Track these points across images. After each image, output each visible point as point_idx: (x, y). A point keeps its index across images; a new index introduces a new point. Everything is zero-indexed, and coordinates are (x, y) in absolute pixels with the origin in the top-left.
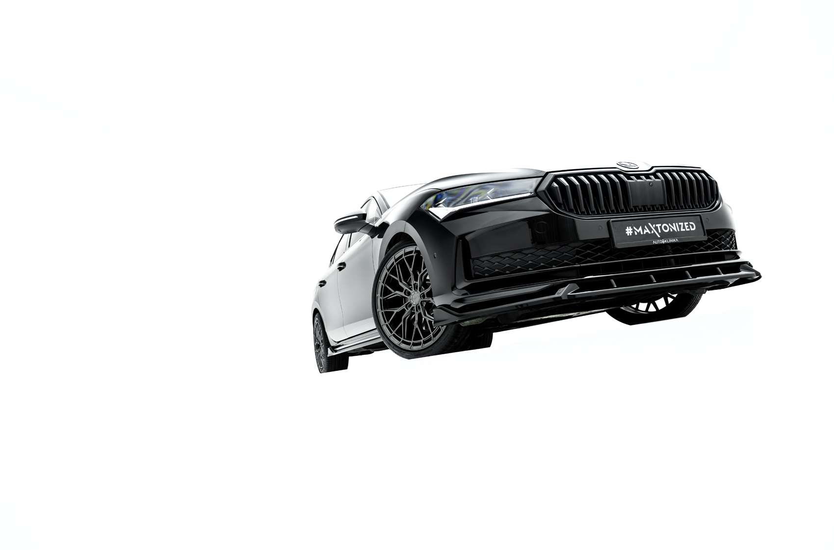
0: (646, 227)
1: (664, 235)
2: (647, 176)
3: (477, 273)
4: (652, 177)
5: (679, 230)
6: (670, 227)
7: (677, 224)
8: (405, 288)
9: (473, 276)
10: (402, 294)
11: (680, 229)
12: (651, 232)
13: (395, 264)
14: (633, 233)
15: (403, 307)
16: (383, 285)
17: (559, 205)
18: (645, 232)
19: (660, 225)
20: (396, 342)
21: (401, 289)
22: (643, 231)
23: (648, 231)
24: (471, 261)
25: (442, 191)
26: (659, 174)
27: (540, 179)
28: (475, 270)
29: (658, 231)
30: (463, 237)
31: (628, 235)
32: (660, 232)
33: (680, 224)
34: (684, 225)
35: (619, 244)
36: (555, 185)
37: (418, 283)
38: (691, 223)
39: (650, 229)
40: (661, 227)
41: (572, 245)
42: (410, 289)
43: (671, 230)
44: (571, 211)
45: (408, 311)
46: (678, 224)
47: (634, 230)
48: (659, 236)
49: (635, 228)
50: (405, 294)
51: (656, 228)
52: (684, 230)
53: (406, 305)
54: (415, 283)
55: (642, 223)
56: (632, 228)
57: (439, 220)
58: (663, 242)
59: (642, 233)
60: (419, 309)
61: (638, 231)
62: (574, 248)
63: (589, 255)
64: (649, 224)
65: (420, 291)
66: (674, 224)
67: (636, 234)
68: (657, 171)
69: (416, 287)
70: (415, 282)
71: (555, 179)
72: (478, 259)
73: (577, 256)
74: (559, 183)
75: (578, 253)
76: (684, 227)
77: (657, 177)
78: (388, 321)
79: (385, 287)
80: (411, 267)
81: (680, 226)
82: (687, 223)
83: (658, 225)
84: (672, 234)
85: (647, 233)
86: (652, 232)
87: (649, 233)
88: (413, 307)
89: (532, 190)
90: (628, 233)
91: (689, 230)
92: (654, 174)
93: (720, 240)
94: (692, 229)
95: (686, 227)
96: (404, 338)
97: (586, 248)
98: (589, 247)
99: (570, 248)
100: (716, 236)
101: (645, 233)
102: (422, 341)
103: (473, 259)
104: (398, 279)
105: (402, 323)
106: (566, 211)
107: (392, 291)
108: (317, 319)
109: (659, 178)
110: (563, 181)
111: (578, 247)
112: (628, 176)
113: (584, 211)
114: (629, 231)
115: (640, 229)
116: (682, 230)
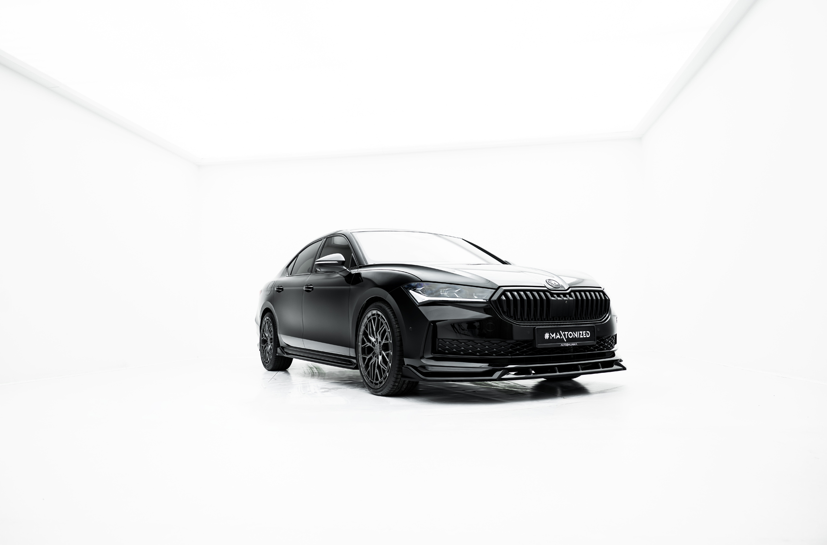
0: (558, 334)
1: (569, 340)
2: (565, 295)
3: (440, 349)
4: (568, 296)
6: (573, 334)
7: (578, 332)
9: (437, 351)
11: (580, 336)
12: (561, 337)
14: (549, 338)
15: (371, 355)
17: (504, 312)
18: (557, 337)
21: (370, 341)
22: (556, 337)
23: (559, 337)
24: (437, 339)
25: (422, 281)
26: (572, 294)
27: (494, 291)
28: (440, 347)
29: (565, 337)
30: (434, 322)
31: (546, 339)
35: (539, 346)
36: (503, 298)
38: (587, 332)
39: (561, 336)
40: (568, 334)
41: (509, 341)
43: (574, 337)
44: (511, 317)
45: (373, 358)
47: (550, 336)
48: (565, 341)
49: (551, 334)
50: (372, 345)
51: (565, 335)
55: (556, 331)
56: (549, 334)
57: (418, 304)
58: (567, 345)
61: (553, 336)
62: (509, 344)
63: (518, 350)
64: (561, 331)
66: (576, 332)
67: (551, 338)
68: (572, 291)
71: (504, 293)
72: (442, 339)
73: (510, 350)
74: (506, 296)
75: (511, 347)
76: (583, 335)
77: (571, 296)
78: (364, 363)
81: (580, 334)
82: (585, 332)
83: (566, 333)
84: (574, 340)
85: (558, 338)
89: (488, 298)
92: (569, 294)
93: (604, 342)
94: (587, 336)
95: (584, 334)
97: (517, 345)
98: (519, 345)
99: (507, 344)
100: (603, 340)
103: (439, 339)
106: (508, 317)
107: (367, 342)
108: (268, 318)
109: (572, 297)
110: (509, 294)
111: (512, 344)
112: (552, 295)
113: (519, 319)
114: (547, 336)
115: (554, 335)
116: (581, 337)
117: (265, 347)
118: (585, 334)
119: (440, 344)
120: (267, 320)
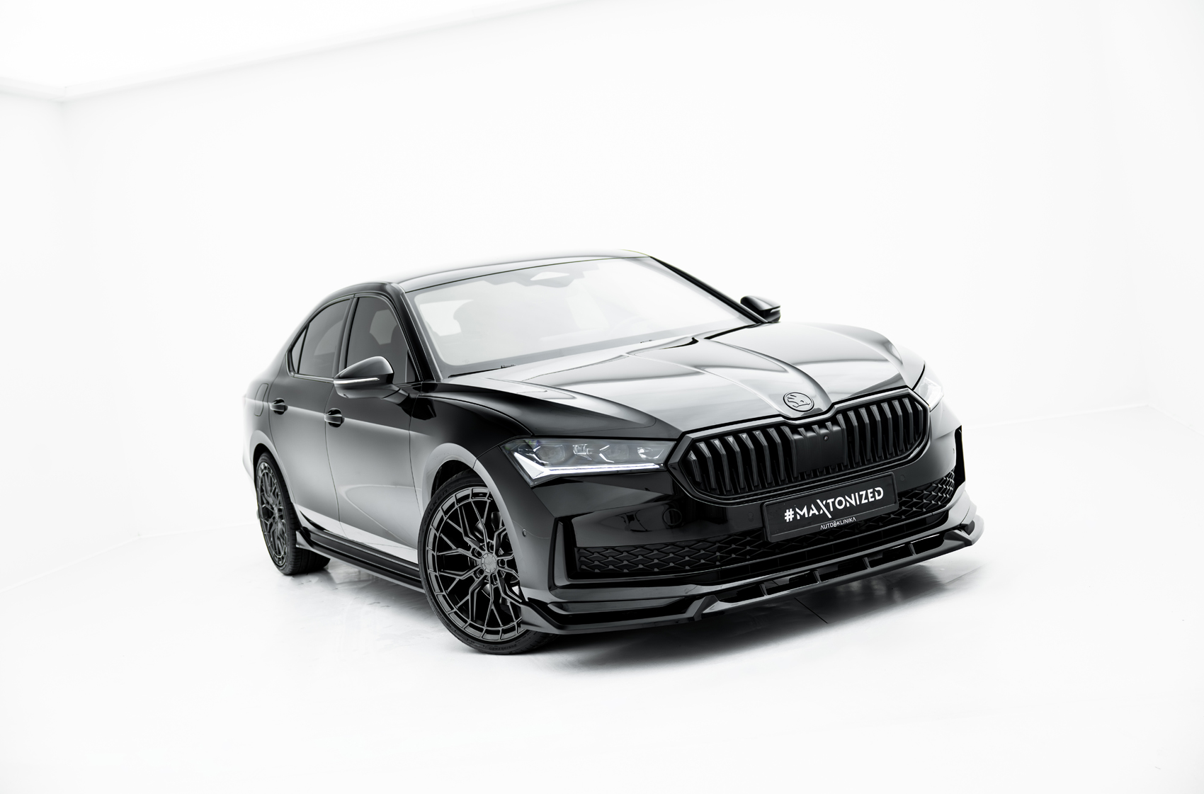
0: (813, 506)
1: (837, 514)
2: (822, 424)
3: (584, 567)
4: (829, 424)
5: (858, 503)
6: (846, 500)
7: (857, 494)
8: (473, 546)
9: (579, 570)
10: (469, 554)
11: (860, 500)
12: (819, 512)
13: (456, 506)
14: (795, 518)
15: (471, 573)
16: (438, 535)
17: (695, 484)
18: (811, 512)
19: (833, 500)
20: (460, 623)
21: (467, 548)
22: (809, 513)
23: (815, 511)
24: (576, 549)
25: (534, 436)
26: (840, 417)
27: (672, 444)
28: (582, 563)
29: (828, 510)
30: (565, 518)
31: (788, 521)
32: (832, 510)
33: (861, 493)
34: (867, 494)
35: (774, 537)
36: (693, 457)
37: (494, 542)
38: (877, 489)
39: (819, 508)
40: (833, 503)
41: (712, 539)
42: (481, 548)
43: (848, 505)
44: (711, 492)
45: (477, 581)
46: (859, 494)
47: (796, 513)
48: (830, 517)
49: (797, 510)
50: (474, 555)
51: (827, 506)
52: (866, 501)
53: (475, 572)
54: (489, 542)
55: (809, 501)
56: (794, 510)
57: (531, 484)
58: (835, 524)
59: (806, 516)
60: (496, 580)
61: (802, 513)
63: (734, 551)
64: (818, 501)
65: (497, 553)
66: (853, 495)
67: (798, 517)
68: (838, 412)
69: (490, 547)
70: (488, 540)
71: (693, 445)
72: (585, 549)
73: (718, 554)
74: (699, 453)
75: (720, 549)
76: (867, 497)
77: (836, 424)
78: (446, 589)
79: (440, 538)
80: (482, 517)
81: (860, 497)
82: (871, 490)
83: (830, 501)
84: (849, 511)
85: (814, 514)
86: (821, 512)
87: (817, 513)
88: (486, 576)
89: (663, 460)
90: (787, 518)
91: (873, 499)
92: (833, 420)
93: (921, 499)
94: (878, 498)
95: (870, 495)
96: (472, 620)
97: (730, 543)
98: (734, 541)
99: (709, 544)
100: (915, 495)
101: (810, 515)
102: (500, 629)
103: (579, 548)
104: (461, 530)
105: (469, 597)
106: (706, 491)
107: (453, 547)
108: (266, 465)
109: (839, 425)
110: (703, 446)
111: (719, 542)
112: (794, 429)
113: (730, 491)
114: (789, 515)
115: (805, 510)
116: (864, 501)
117: (271, 525)
118: (873, 495)
119: (583, 559)
120: (265, 468)
